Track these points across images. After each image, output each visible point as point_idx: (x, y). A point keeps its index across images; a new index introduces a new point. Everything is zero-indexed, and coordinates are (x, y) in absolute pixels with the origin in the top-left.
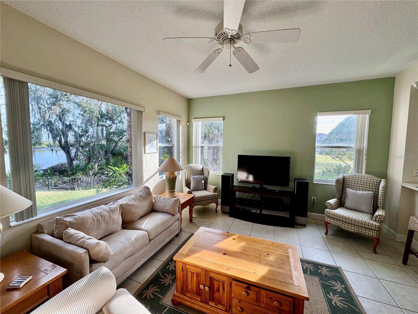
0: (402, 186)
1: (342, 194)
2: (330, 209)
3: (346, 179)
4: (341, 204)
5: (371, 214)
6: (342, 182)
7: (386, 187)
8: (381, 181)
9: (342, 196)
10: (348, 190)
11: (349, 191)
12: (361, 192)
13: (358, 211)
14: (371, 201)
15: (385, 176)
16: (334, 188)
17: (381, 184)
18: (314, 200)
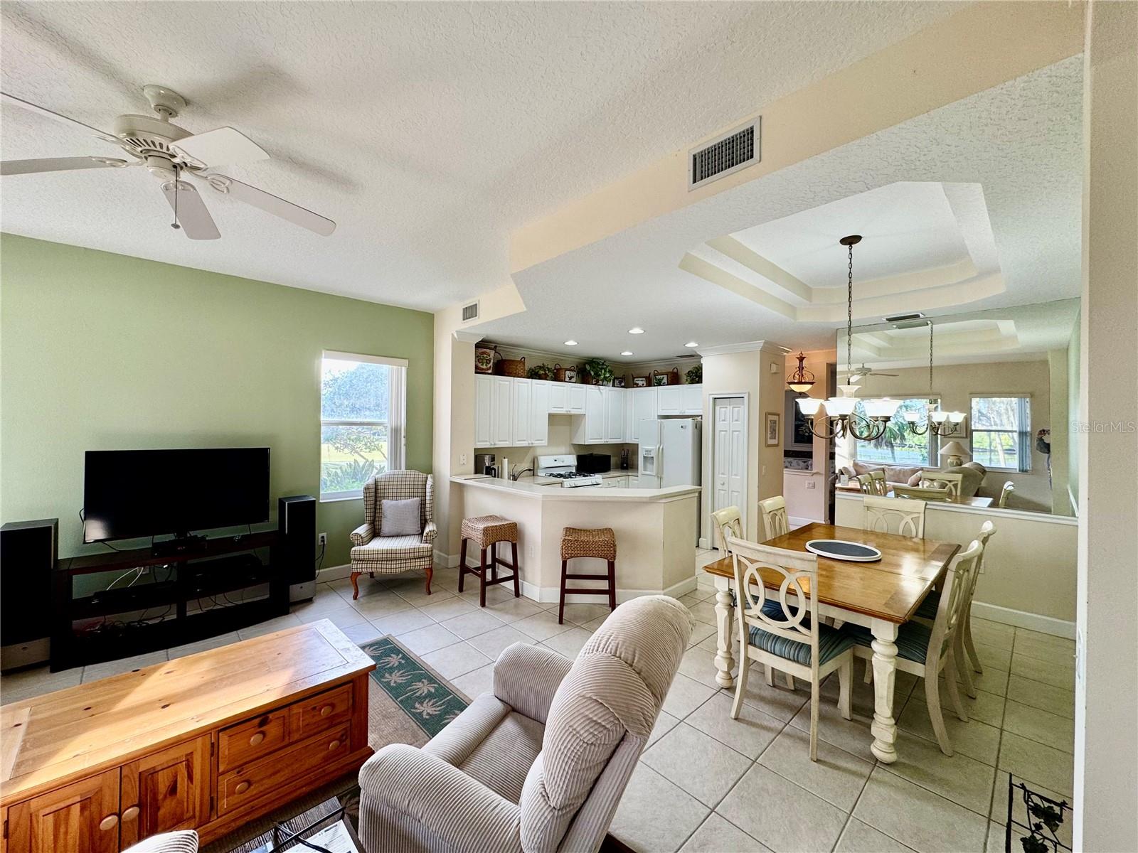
0: (451, 482)
1: (375, 513)
2: (359, 545)
3: (379, 484)
4: (375, 533)
5: (419, 534)
6: (373, 490)
7: (433, 487)
8: (427, 478)
9: (375, 517)
10: (384, 502)
11: (386, 503)
12: (404, 502)
13: (402, 536)
14: (417, 513)
15: (430, 470)
16: (362, 504)
17: (428, 482)
18: (323, 541)
